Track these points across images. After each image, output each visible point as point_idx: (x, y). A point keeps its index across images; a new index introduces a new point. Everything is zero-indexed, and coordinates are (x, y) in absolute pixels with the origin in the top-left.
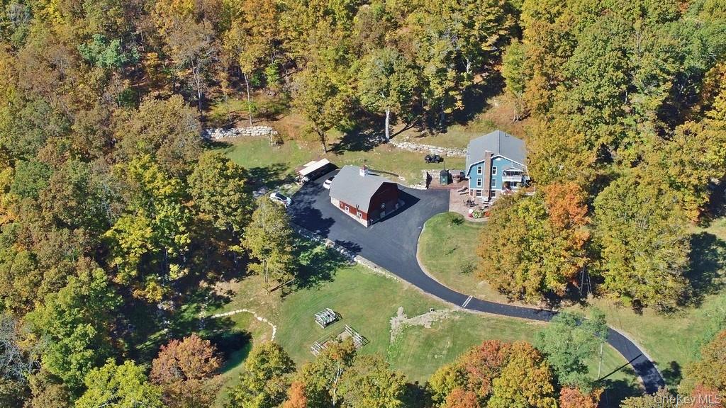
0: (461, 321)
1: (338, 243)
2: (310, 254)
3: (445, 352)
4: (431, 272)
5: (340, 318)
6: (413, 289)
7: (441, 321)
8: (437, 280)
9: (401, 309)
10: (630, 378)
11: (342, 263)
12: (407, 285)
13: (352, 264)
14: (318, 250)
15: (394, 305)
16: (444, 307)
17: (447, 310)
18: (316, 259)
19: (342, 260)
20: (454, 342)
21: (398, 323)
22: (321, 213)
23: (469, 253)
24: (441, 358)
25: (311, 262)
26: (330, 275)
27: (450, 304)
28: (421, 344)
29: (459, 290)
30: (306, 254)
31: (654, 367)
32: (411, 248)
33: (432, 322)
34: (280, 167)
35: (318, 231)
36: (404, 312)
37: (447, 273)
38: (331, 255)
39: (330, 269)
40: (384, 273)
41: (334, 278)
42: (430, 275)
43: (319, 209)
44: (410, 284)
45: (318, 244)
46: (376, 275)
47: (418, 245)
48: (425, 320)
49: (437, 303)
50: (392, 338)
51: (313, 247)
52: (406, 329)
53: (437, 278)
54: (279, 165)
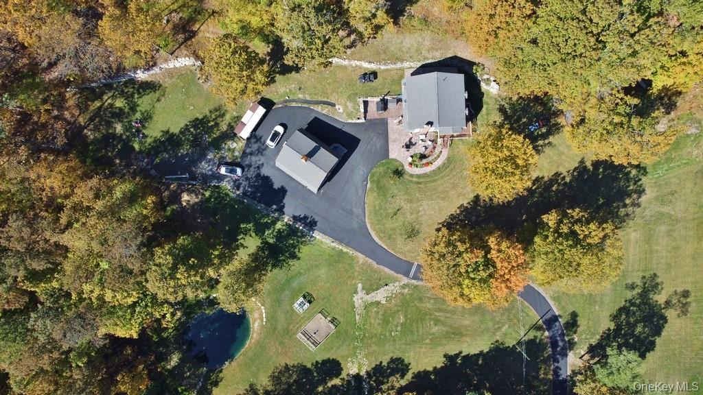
0: (410, 294)
1: (296, 218)
2: (273, 231)
3: (399, 329)
4: (381, 238)
5: (312, 300)
6: (367, 262)
7: (394, 296)
8: (386, 248)
9: (360, 286)
10: (539, 334)
11: (303, 239)
12: (361, 258)
13: (312, 239)
14: (279, 226)
15: (354, 281)
16: (395, 280)
17: (397, 284)
18: (280, 236)
19: (303, 236)
20: (406, 317)
21: (360, 301)
22: (271, 180)
23: (412, 213)
24: (397, 335)
25: (276, 239)
26: (295, 253)
27: (400, 276)
28: (380, 322)
29: (405, 257)
30: (270, 231)
31: (558, 320)
32: (360, 211)
33: (387, 297)
34: (218, 113)
35: (274, 207)
36: (363, 289)
37: (394, 239)
38: (292, 231)
39: (294, 247)
40: (341, 247)
41: (299, 255)
42: (380, 243)
43: (268, 175)
44: (364, 256)
45: (278, 219)
46: (334, 249)
47: (366, 206)
48: (381, 295)
49: (389, 277)
50: (357, 317)
51: (274, 223)
52: (367, 306)
53: (386, 245)
54: (216, 110)
